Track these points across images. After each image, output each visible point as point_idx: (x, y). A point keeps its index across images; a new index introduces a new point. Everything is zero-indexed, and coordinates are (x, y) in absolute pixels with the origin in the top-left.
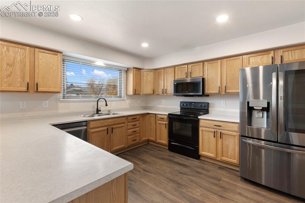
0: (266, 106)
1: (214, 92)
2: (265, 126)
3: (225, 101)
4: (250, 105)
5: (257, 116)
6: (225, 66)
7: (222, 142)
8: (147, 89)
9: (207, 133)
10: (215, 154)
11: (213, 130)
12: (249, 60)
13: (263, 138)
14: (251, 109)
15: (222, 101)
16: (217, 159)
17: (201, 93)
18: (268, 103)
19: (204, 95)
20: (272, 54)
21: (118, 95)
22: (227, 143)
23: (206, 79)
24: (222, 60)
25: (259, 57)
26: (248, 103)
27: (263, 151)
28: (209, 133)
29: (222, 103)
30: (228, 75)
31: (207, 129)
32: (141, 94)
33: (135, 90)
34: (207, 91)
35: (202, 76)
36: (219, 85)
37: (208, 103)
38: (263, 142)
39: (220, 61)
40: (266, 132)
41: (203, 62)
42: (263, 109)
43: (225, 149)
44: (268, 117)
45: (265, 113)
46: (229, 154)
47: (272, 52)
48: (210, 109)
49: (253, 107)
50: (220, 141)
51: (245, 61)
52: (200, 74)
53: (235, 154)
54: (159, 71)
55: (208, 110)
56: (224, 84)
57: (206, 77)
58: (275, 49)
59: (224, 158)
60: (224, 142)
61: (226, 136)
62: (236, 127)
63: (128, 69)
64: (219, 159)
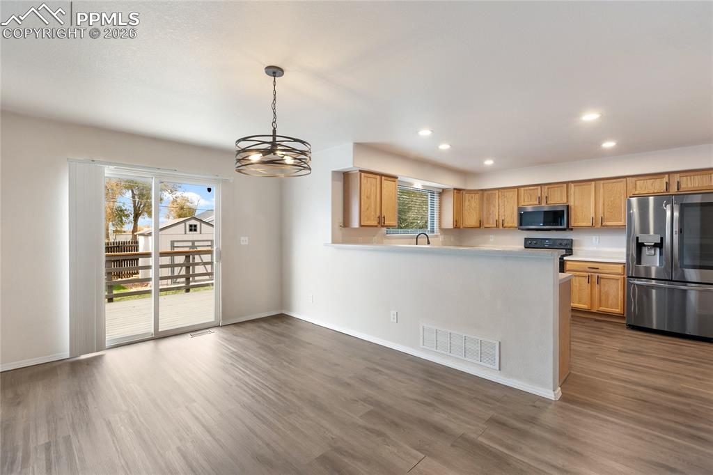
0: (659, 242)
1: (584, 224)
2: (658, 265)
3: (598, 237)
4: (640, 241)
5: (648, 254)
6: (602, 190)
7: (600, 289)
8: (471, 220)
9: (577, 278)
10: (589, 305)
11: (587, 274)
12: (636, 184)
13: (653, 276)
14: (640, 246)
15: (594, 238)
16: (592, 311)
17: (565, 227)
18: (662, 239)
19: (569, 228)
20: (666, 179)
21: (429, 229)
22: (606, 289)
23: (572, 207)
24: (598, 182)
25: (650, 182)
26: (637, 238)
27: (654, 291)
28: (580, 278)
29: (594, 239)
30: (606, 203)
31: (578, 273)
32: (462, 227)
33: (456, 221)
34: (572, 224)
35: (565, 202)
36: (593, 215)
37: (572, 240)
38: (654, 281)
39: (593, 183)
40: (658, 271)
41: (567, 183)
42: (656, 245)
43: (603, 298)
44: (661, 254)
45: (658, 250)
46: (610, 302)
47: (667, 176)
48: (574, 248)
49: (643, 243)
50: (597, 287)
51: (631, 186)
52: (562, 200)
53: (618, 300)
54: (490, 192)
55: (571, 249)
56: (600, 215)
57: (571, 204)
58: (669, 173)
59: (603, 309)
60: (602, 288)
61: (606, 280)
62: (619, 269)
63: (444, 190)
64: (594, 310)
